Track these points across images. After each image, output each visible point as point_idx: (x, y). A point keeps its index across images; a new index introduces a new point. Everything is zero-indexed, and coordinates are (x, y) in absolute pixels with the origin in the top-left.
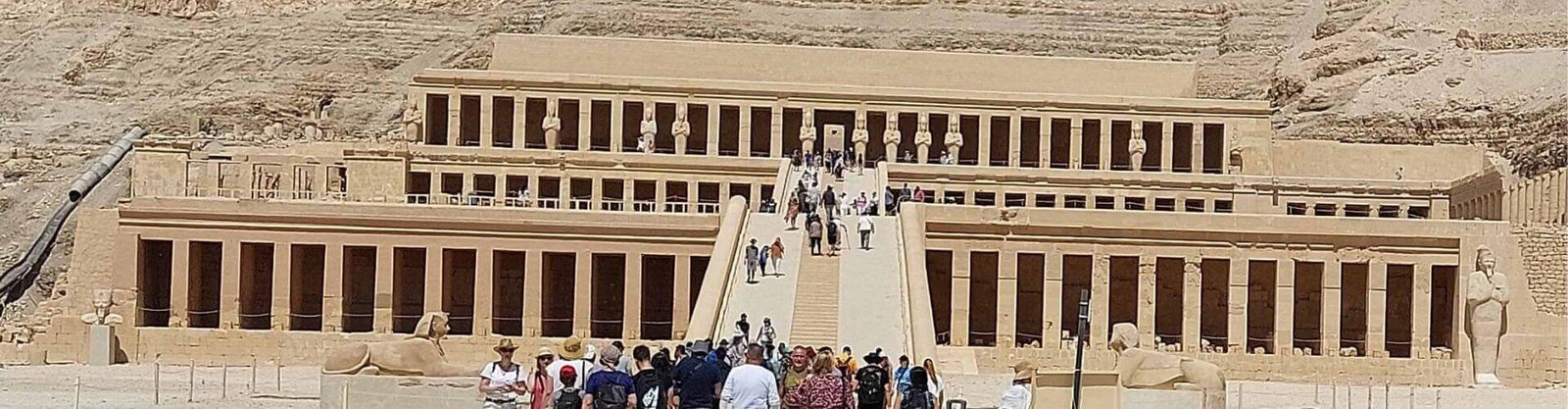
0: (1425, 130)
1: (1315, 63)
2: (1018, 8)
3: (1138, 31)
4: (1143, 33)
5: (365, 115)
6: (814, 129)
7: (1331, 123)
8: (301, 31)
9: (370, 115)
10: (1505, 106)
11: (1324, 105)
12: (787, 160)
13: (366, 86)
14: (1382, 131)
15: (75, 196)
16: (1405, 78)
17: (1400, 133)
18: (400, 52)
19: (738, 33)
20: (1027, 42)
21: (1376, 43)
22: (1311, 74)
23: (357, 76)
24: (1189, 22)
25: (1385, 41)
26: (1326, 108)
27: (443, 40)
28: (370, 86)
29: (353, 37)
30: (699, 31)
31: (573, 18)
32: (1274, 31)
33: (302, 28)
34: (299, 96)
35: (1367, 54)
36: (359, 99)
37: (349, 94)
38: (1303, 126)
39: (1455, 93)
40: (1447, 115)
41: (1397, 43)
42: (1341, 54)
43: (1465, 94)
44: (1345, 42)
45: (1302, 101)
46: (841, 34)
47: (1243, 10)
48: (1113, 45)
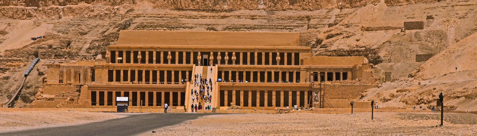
0: (350, 53)
1: (326, 35)
2: (254, 17)
3: (286, 23)
4: (287, 24)
5: (79, 49)
6: (201, 57)
7: (327, 51)
8: (59, 24)
9: (81, 48)
10: (369, 47)
11: (326, 46)
12: (194, 65)
13: (79, 40)
14: (339, 53)
15: (26, 76)
16: (346, 39)
17: (344, 53)
18: (87, 30)
19: (181, 27)
20: (256, 27)
21: (342, 29)
22: (325, 37)
23: (76, 37)
24: (300, 20)
25: (344, 29)
26: (326, 47)
27: (98, 26)
28: (80, 40)
29: (73, 26)
30: (170, 27)
31: (138, 24)
32: (322, 23)
33: (59, 23)
34: (61, 43)
35: (339, 32)
36: (77, 44)
37: (75, 42)
38: (321, 52)
39: (358, 43)
40: (356, 49)
41: (347, 29)
42: (333, 33)
43: (360, 43)
44: (334, 29)
45: (321, 45)
46: (207, 26)
47: (313, 17)
48: (279, 27)
